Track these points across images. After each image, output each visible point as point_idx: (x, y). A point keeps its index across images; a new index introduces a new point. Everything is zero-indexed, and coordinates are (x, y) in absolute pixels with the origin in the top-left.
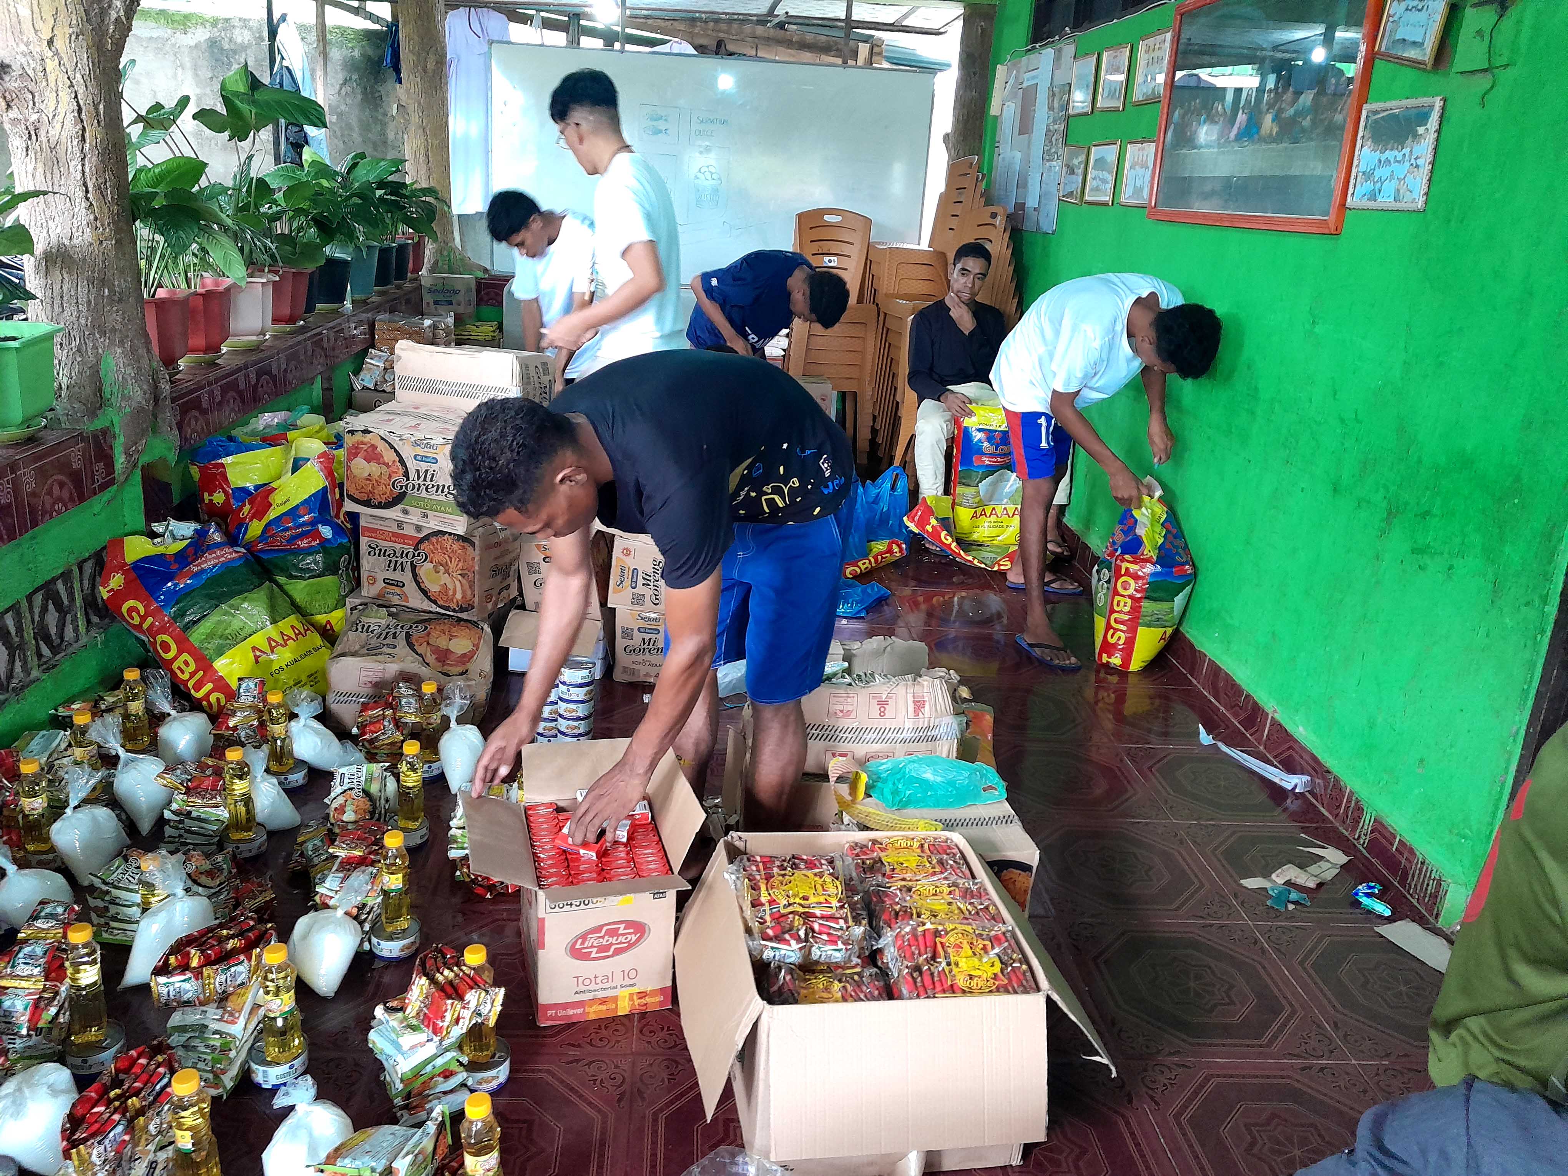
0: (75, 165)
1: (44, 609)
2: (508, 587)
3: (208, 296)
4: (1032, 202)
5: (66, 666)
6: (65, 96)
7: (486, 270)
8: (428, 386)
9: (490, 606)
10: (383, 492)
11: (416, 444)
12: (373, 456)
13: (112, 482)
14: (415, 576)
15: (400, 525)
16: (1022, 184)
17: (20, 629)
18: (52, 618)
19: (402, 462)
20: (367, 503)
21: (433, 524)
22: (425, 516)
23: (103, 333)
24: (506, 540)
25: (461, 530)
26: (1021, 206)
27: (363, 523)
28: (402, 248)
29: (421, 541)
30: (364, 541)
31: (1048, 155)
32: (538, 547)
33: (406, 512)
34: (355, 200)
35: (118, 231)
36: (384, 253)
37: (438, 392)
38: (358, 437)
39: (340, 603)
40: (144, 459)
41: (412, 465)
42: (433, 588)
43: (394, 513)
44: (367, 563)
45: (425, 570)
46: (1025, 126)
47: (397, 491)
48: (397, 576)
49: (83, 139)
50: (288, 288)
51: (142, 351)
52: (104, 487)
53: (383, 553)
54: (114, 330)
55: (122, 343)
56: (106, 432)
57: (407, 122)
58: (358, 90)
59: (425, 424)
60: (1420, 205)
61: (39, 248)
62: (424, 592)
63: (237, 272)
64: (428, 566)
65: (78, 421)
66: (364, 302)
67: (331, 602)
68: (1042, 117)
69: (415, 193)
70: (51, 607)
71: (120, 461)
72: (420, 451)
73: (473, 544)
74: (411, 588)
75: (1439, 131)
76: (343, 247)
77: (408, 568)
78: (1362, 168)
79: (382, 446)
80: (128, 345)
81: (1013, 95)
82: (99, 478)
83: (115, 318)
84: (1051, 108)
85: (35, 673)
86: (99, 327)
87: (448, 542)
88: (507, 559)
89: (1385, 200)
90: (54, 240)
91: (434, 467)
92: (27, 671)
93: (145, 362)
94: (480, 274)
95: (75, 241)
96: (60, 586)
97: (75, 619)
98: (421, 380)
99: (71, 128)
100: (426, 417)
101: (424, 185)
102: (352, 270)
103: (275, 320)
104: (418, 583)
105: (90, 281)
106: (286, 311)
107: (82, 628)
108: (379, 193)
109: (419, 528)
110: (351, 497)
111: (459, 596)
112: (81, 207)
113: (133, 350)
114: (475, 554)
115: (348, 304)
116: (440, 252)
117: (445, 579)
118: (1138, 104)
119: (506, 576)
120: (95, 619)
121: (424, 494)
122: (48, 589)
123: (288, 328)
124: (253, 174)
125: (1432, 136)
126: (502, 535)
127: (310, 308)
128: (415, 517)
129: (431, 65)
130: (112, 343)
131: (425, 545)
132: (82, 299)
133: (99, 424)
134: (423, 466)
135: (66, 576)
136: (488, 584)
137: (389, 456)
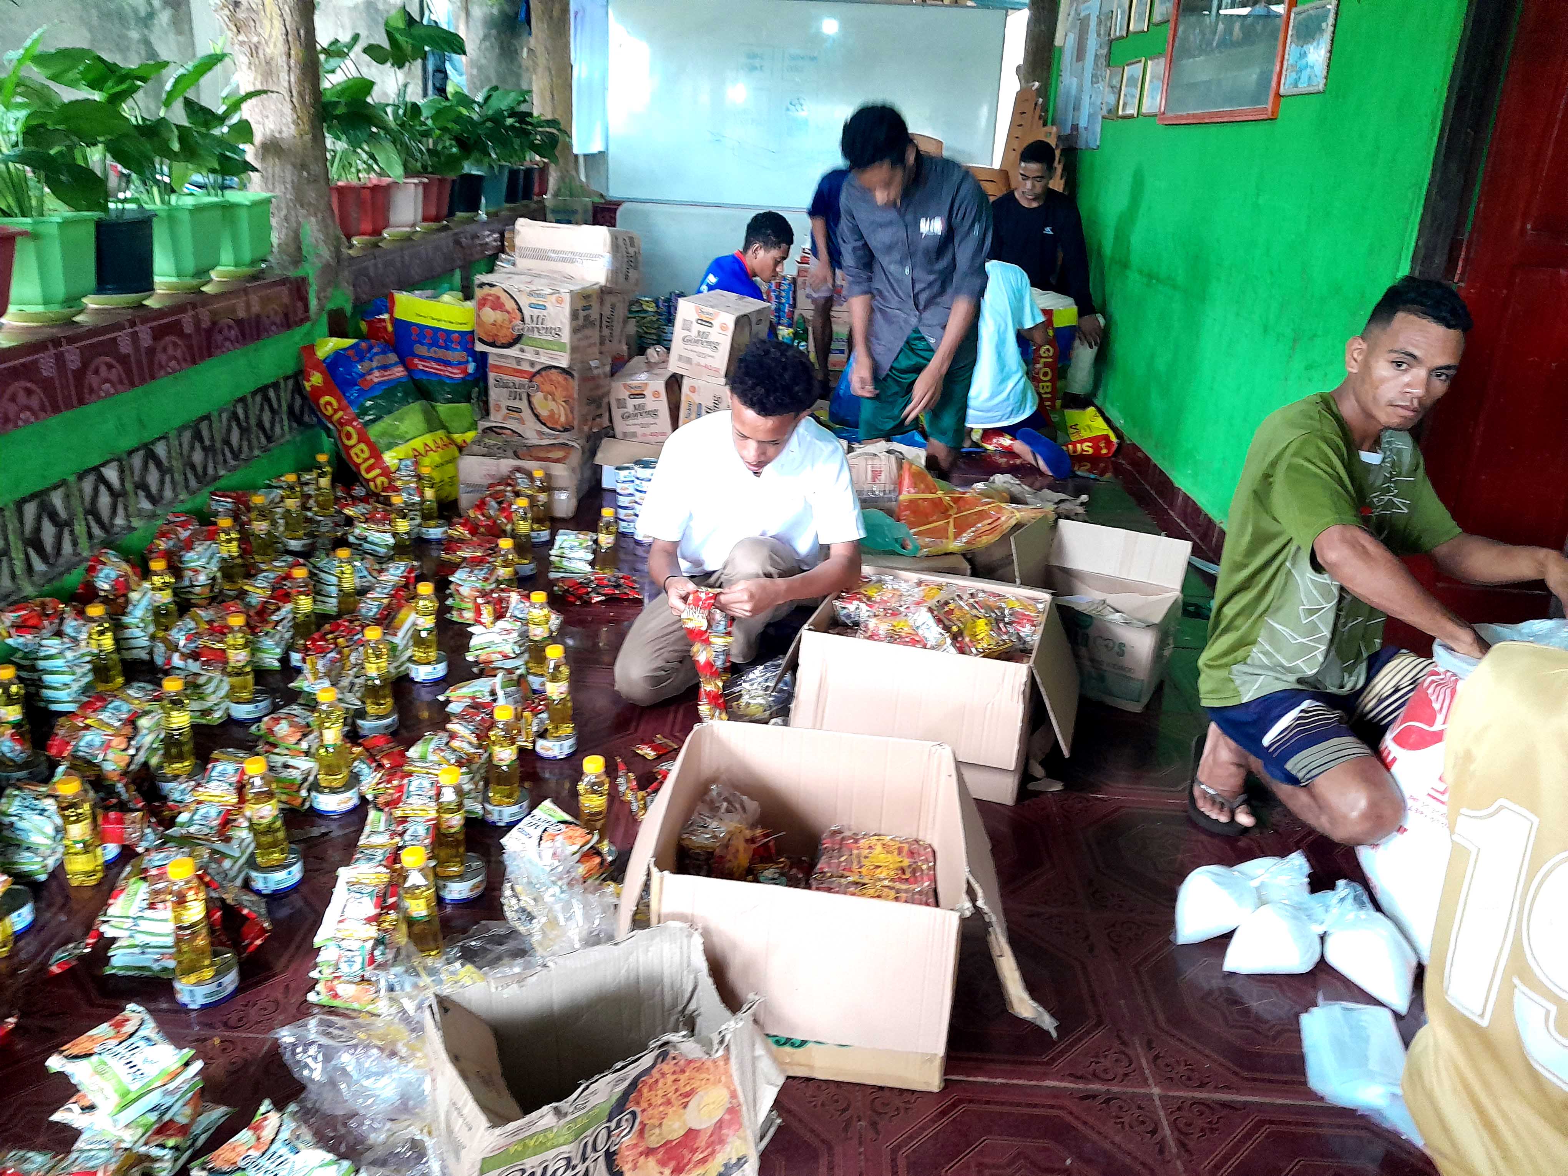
0: (284, 76)
1: (262, 410)
2: (600, 416)
3: (375, 189)
4: (1083, 123)
5: (276, 451)
6: (278, 23)
7: (602, 196)
8: (541, 255)
9: (586, 428)
10: (504, 336)
11: (531, 294)
12: (497, 305)
13: (307, 319)
14: (530, 402)
15: (519, 361)
16: (1077, 108)
17: (247, 417)
18: (266, 417)
19: (520, 310)
20: (493, 345)
21: (544, 359)
22: (537, 353)
23: (302, 206)
24: (599, 376)
25: (564, 364)
26: (1075, 127)
27: (491, 361)
28: (529, 172)
29: (534, 375)
30: (492, 376)
31: (1095, 79)
32: (625, 385)
33: (522, 351)
34: (489, 124)
35: (313, 127)
36: (513, 174)
37: (549, 259)
38: (486, 289)
39: (473, 426)
40: (330, 306)
41: (527, 311)
42: (544, 413)
43: (513, 352)
44: (495, 394)
45: (538, 398)
46: (1080, 54)
47: (516, 333)
48: (516, 404)
49: (289, 56)
50: (434, 190)
51: (329, 222)
52: (302, 321)
53: (505, 386)
54: (310, 204)
55: (315, 215)
56: (304, 280)
57: (536, 64)
58: (496, 45)
59: (536, 280)
60: (1321, 87)
61: (258, 138)
62: (537, 416)
63: (396, 172)
64: (540, 395)
65: (285, 268)
66: (496, 214)
67: (466, 424)
68: (1093, 44)
69: (541, 124)
70: (266, 407)
71: (313, 303)
72: (533, 300)
73: (572, 376)
74: (527, 413)
75: (1335, 26)
76: (478, 163)
77: (524, 397)
78: (1291, 62)
79: (504, 298)
80: (320, 215)
81: (1073, 26)
82: (300, 314)
83: (311, 195)
84: (1099, 35)
85: (256, 452)
86: (300, 200)
87: (554, 375)
88: (600, 392)
89: (1303, 86)
90: (268, 132)
91: (545, 312)
92: (251, 448)
93: (331, 231)
94: (597, 200)
95: (285, 135)
96: (272, 394)
97: (282, 420)
98: (535, 250)
99: (281, 47)
100: (539, 276)
101: (549, 117)
102: (485, 184)
103: (425, 219)
104: (532, 409)
105: (294, 166)
106: (433, 211)
107: (286, 428)
108: (509, 121)
109: (532, 364)
110: (481, 341)
111: (563, 419)
112: (287, 109)
113: (323, 218)
114: (575, 384)
115: (482, 215)
116: (562, 179)
117: (552, 405)
118: (1158, 25)
119: (599, 406)
120: (295, 425)
121: (536, 335)
122: (263, 390)
123: (434, 225)
124: (408, 99)
125: (1331, 29)
126: (596, 372)
127: (451, 214)
128: (529, 356)
129: (556, 13)
130: (309, 214)
131: (538, 379)
132: (288, 180)
133: (299, 273)
134: (536, 312)
135: (275, 385)
136: (585, 410)
137: (510, 305)
